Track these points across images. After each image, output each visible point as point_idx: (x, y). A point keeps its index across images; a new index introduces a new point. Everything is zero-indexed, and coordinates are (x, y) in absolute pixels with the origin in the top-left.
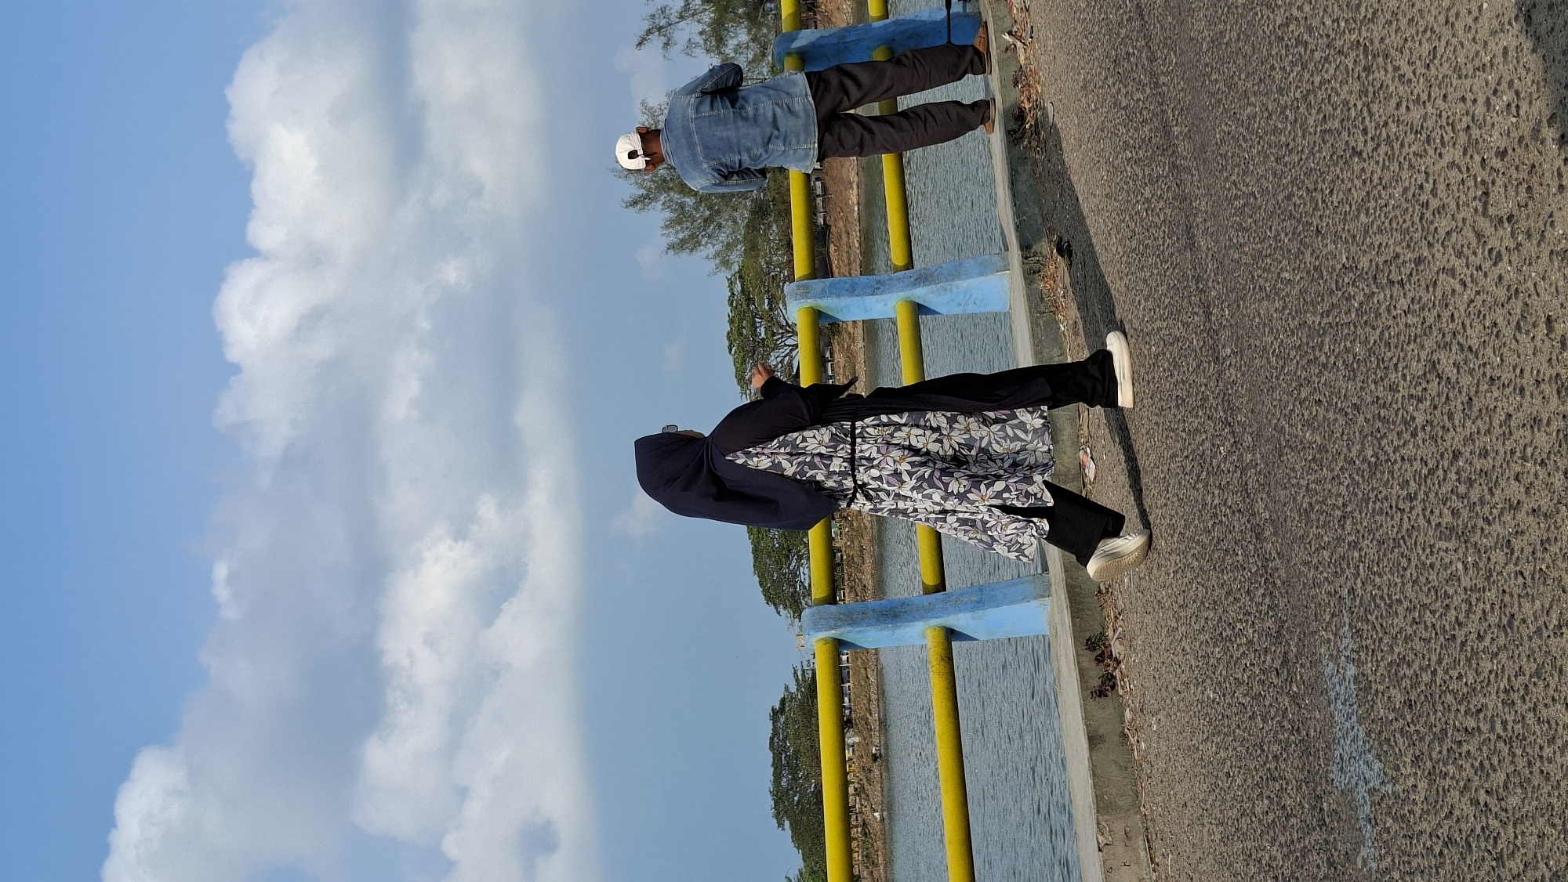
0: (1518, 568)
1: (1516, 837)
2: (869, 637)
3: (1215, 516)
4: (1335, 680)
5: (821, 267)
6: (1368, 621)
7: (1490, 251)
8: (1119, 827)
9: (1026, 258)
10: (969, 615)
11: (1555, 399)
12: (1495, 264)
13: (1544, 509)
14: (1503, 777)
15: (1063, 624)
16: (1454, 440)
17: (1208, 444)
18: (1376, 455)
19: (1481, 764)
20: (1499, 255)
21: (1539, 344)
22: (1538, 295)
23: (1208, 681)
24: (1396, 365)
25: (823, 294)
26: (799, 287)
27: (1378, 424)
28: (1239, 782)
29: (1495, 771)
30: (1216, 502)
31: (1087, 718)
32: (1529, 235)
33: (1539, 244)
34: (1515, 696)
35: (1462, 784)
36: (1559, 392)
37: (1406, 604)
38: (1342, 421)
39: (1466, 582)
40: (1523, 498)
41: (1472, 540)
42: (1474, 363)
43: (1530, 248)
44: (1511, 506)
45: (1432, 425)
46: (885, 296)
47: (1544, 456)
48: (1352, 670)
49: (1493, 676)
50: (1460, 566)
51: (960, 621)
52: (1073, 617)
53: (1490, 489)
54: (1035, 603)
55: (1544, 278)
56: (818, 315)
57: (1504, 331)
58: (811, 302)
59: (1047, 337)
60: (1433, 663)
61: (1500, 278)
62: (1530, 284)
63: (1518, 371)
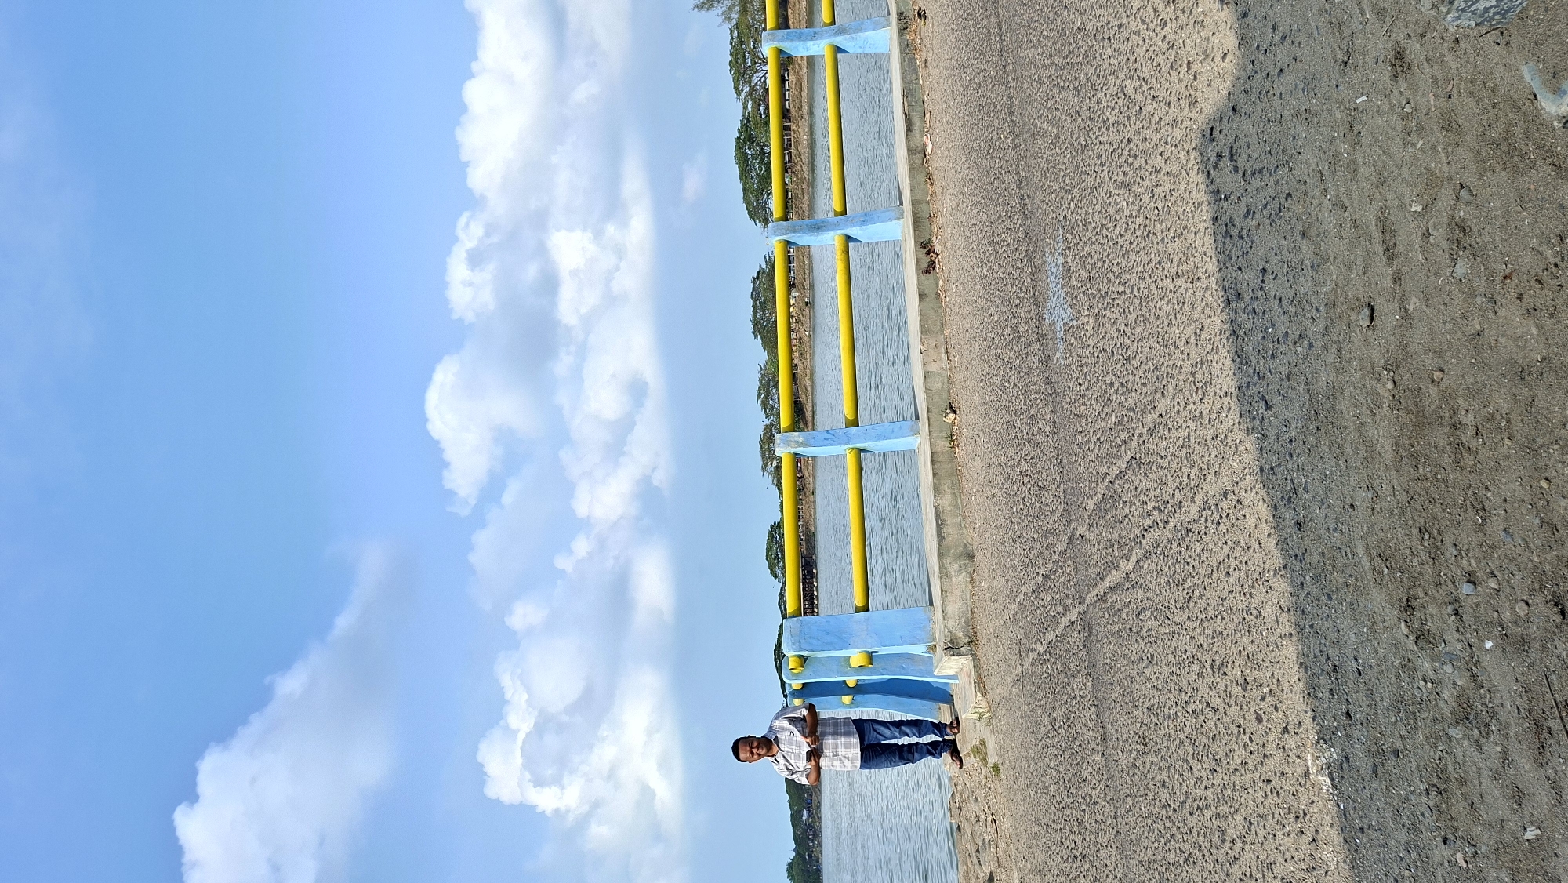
0: (1156, 205)
1: (1138, 348)
2: (803, 239)
3: (996, 174)
4: (1052, 265)
5: (783, 23)
6: (1072, 234)
7: (1161, 20)
8: (932, 342)
9: (900, 20)
10: (858, 228)
11: (1187, 109)
12: (1163, 29)
13: (1173, 172)
14: (1135, 317)
15: (909, 234)
16: (1129, 132)
17: (995, 133)
18: (1086, 140)
19: (1124, 310)
20: (1166, 23)
21: (1182, 77)
22: (1185, 47)
23: (985, 265)
24: (1101, 88)
25: (782, 40)
26: (769, 34)
27: (1089, 123)
28: (996, 318)
29: (1131, 314)
30: (996, 166)
31: (919, 284)
32: (1183, 11)
33: (1188, 17)
34: (1146, 275)
35: (1113, 321)
36: (1189, 105)
37: (1094, 224)
38: (1069, 120)
39: (1127, 213)
40: (1163, 166)
41: (1133, 189)
42: (1145, 87)
43: (1183, 18)
44: (1156, 170)
45: (1118, 124)
46: (819, 42)
47: (1177, 142)
48: (1061, 260)
49: (1136, 263)
50: (1125, 204)
51: (853, 232)
52: (915, 230)
53: (1146, 161)
54: (895, 222)
55: (1189, 38)
56: (780, 52)
57: (1163, 69)
58: (776, 44)
59: (909, 68)
60: (1104, 256)
61: (1165, 37)
62: (1181, 41)
63: (1168, 93)
